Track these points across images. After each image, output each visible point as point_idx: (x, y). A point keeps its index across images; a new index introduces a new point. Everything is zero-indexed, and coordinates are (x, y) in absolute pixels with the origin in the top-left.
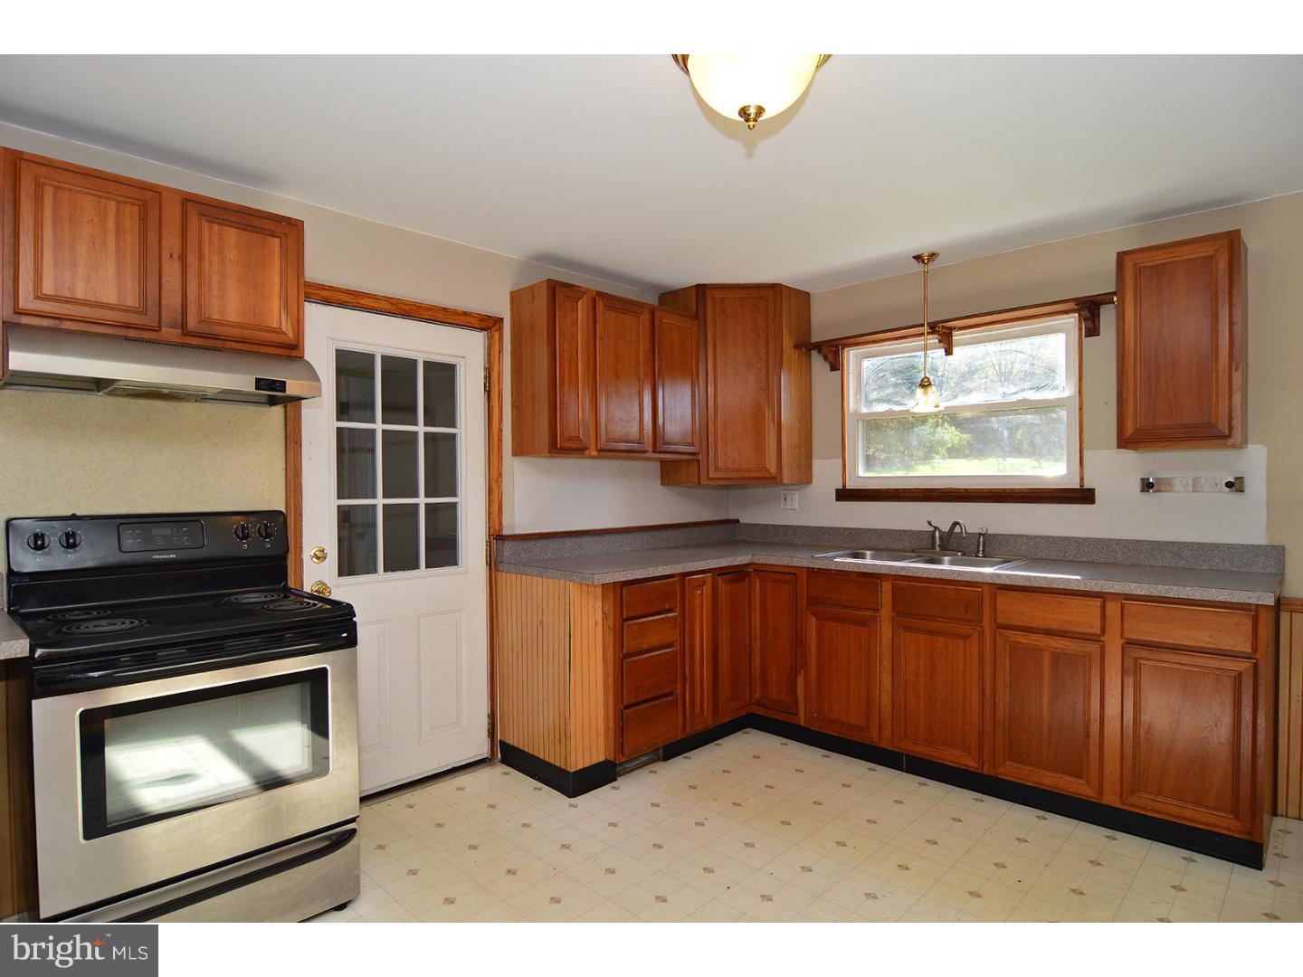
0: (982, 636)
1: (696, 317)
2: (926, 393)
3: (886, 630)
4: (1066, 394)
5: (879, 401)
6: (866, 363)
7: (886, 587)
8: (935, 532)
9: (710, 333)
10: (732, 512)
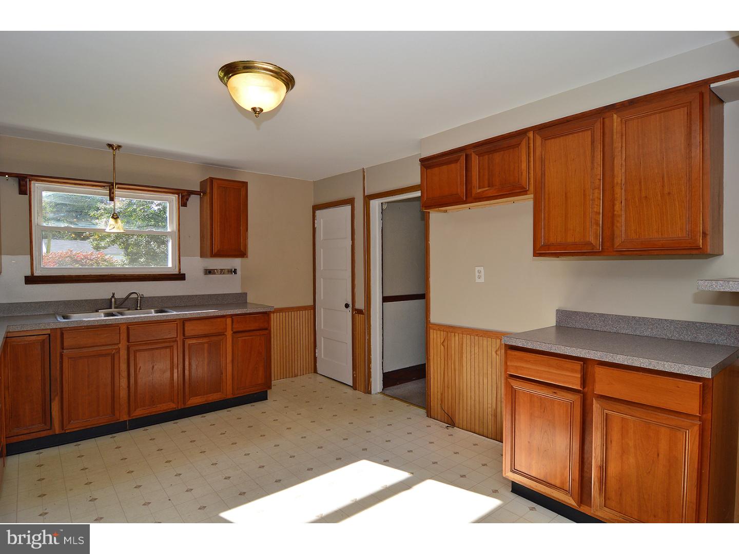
0: (177, 345)
3: (123, 354)
4: (173, 231)
8: (111, 299)
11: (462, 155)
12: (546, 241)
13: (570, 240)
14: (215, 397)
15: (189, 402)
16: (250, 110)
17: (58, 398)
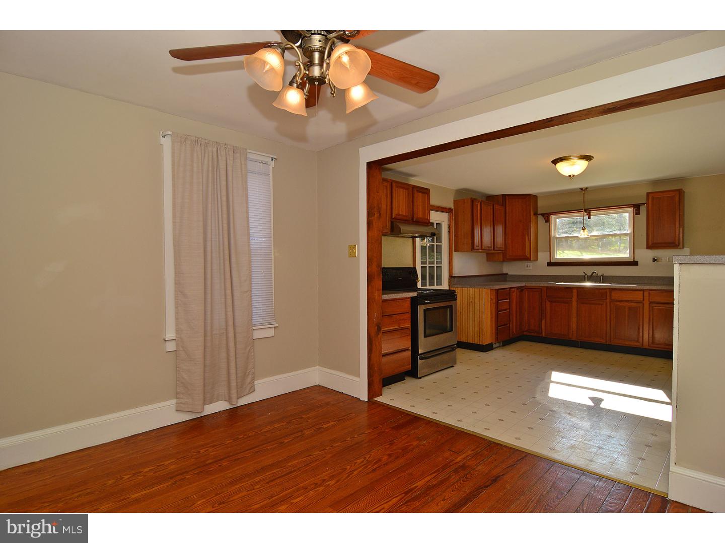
0: (606, 304)
1: (503, 205)
2: (584, 232)
3: (574, 304)
4: (629, 232)
5: (563, 233)
6: (558, 220)
7: (575, 291)
8: (585, 276)
9: (507, 211)
10: (505, 271)
14: (633, 344)
16: (568, 176)
17: (544, 319)
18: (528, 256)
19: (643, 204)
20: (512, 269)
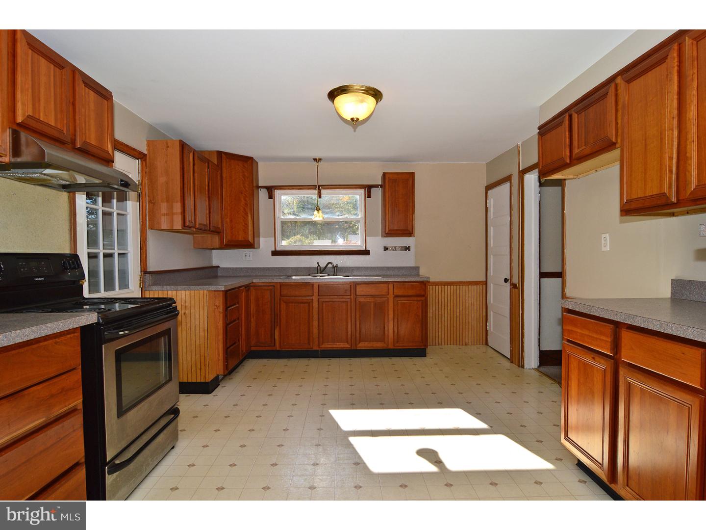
0: (351, 301)
1: (218, 166)
2: (318, 213)
3: (315, 303)
4: (359, 217)
5: (289, 214)
6: (284, 197)
8: (318, 267)
9: (224, 175)
10: (215, 263)
11: (564, 118)
12: (629, 197)
13: (649, 193)
14: (379, 345)
15: (360, 345)
16: (349, 119)
17: (278, 327)
18: (252, 242)
19: (376, 186)
20: (225, 259)
